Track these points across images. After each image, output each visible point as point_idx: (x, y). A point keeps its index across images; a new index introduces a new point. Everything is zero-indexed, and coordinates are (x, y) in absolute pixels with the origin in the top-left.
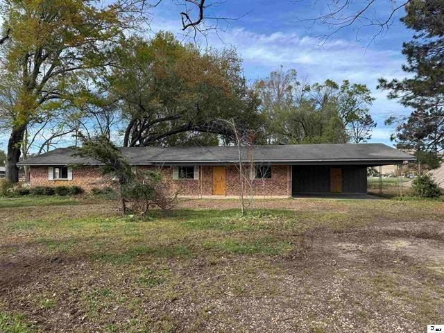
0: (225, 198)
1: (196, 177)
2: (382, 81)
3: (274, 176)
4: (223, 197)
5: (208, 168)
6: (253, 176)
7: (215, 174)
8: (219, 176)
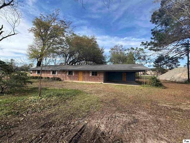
0: (82, 82)
1: (73, 75)
2: (143, 43)
3: (98, 75)
4: (81, 82)
5: (77, 72)
6: (91, 75)
7: (79, 74)
8: (81, 75)
